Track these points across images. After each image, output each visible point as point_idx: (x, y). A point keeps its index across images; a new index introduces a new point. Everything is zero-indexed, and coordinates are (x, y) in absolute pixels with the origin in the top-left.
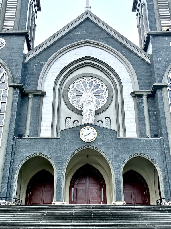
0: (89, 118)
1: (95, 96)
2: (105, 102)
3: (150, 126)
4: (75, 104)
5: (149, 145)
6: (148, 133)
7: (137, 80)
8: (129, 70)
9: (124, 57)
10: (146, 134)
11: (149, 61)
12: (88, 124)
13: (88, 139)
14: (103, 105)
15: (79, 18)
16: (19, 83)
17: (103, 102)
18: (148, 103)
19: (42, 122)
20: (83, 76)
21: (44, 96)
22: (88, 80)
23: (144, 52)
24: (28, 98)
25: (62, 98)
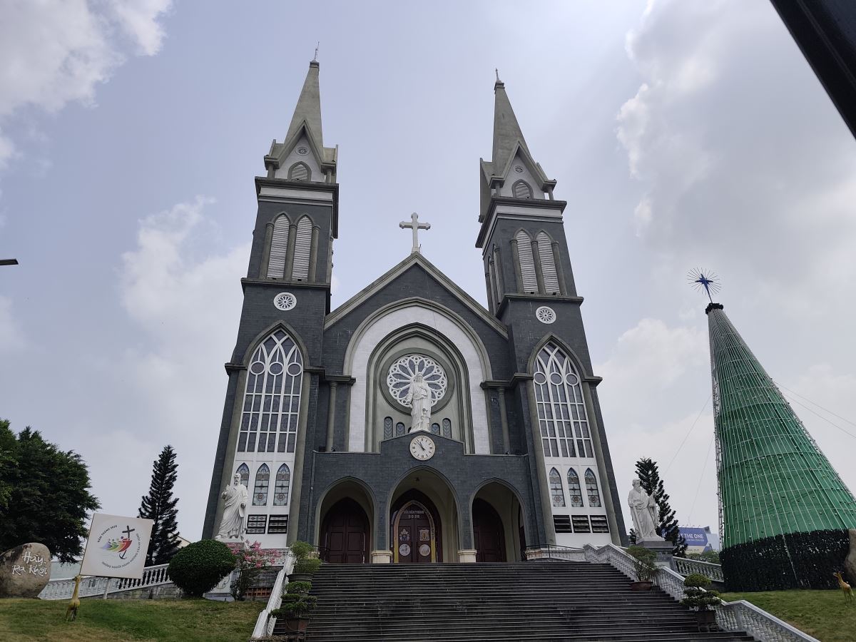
0: (422, 423)
1: (429, 384)
2: (442, 395)
3: (509, 435)
4: (398, 396)
5: (508, 466)
6: (507, 448)
7: (489, 365)
8: (477, 348)
9: (470, 327)
10: (503, 449)
11: (505, 335)
12: (422, 433)
13: (423, 456)
14: (440, 398)
15: (404, 263)
16: (320, 367)
17: (439, 394)
18: (505, 399)
19: (351, 426)
20: (409, 353)
21: (352, 385)
22: (416, 359)
23: (498, 320)
24: (330, 387)
25: (378, 387)
